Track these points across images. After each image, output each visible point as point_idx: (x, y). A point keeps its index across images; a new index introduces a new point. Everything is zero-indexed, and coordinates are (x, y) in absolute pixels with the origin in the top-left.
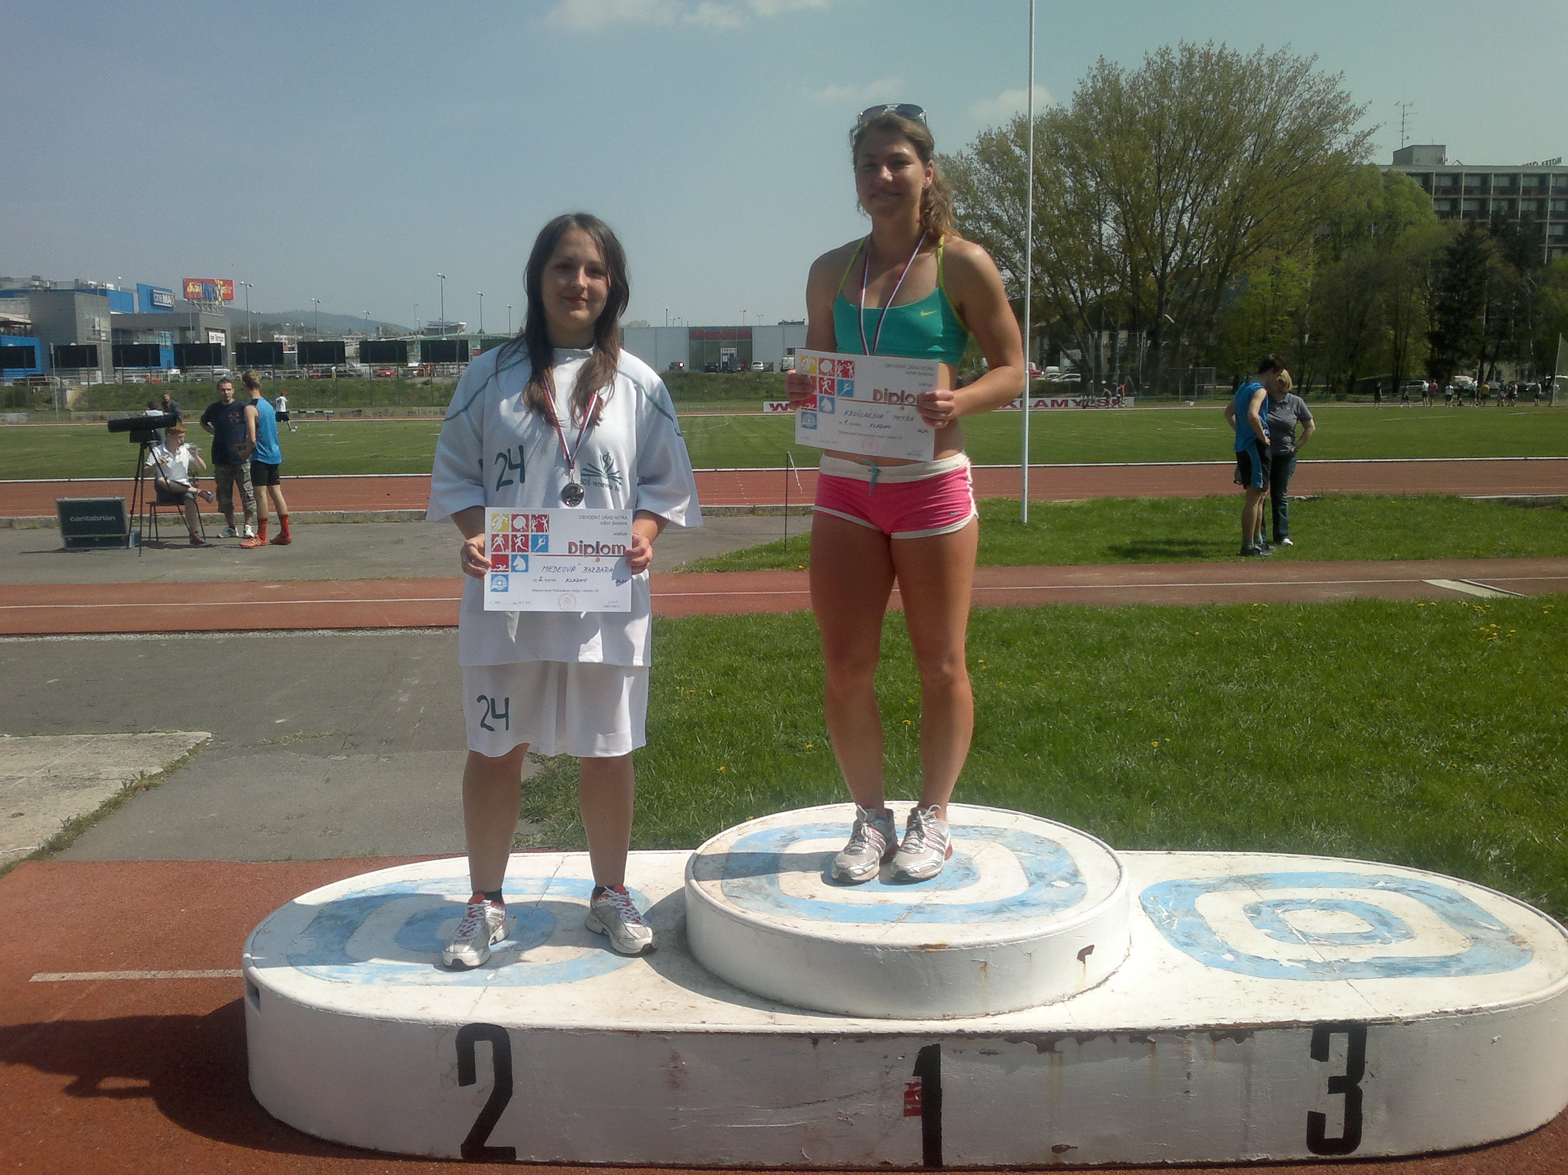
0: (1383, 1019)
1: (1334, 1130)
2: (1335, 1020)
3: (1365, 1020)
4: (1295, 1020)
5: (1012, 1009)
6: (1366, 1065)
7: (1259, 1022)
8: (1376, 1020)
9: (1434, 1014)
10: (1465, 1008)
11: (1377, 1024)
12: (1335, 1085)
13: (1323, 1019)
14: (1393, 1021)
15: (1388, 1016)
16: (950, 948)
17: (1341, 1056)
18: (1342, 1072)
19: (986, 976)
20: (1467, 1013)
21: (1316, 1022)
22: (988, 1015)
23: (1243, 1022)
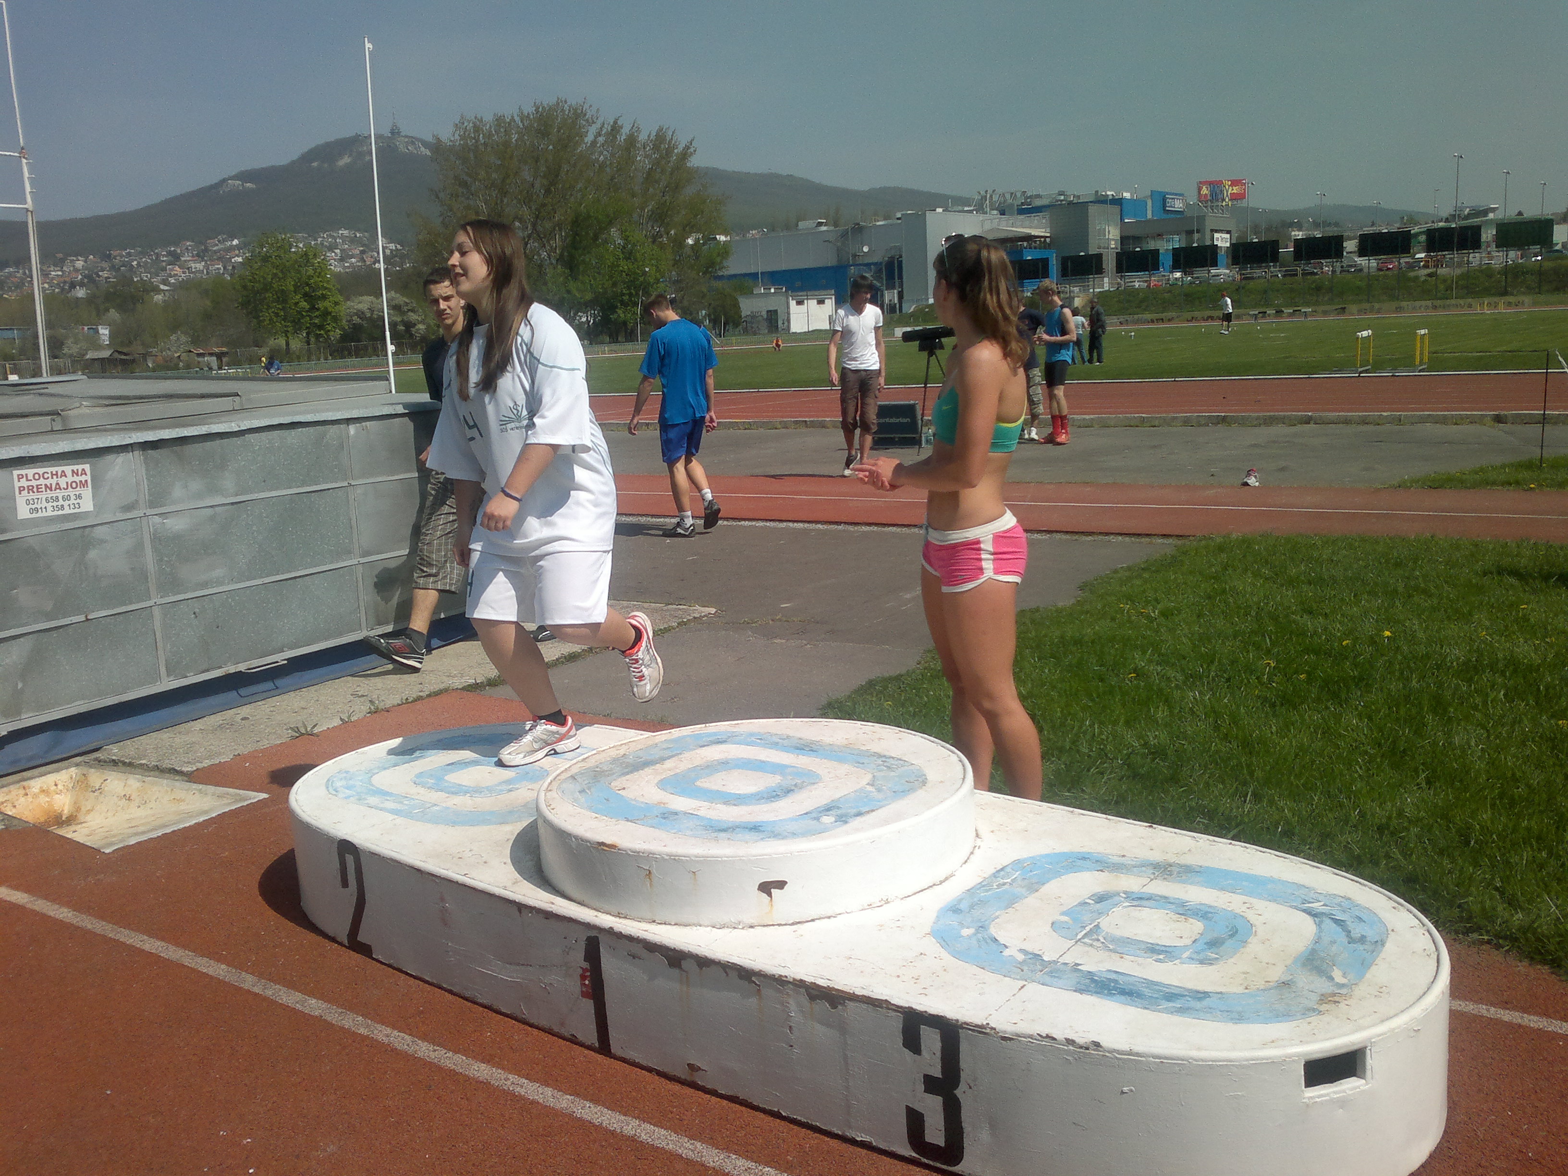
0: (977, 1026)
1: (935, 1134)
2: (926, 1012)
3: (957, 1021)
4: (886, 1000)
5: (678, 923)
6: (961, 1072)
7: (852, 992)
8: (968, 1024)
9: (1039, 1038)
10: (1080, 1041)
11: (970, 1029)
12: (931, 1085)
13: (914, 1007)
14: (988, 1031)
15: (985, 1023)
16: (619, 849)
17: (934, 1054)
18: (937, 1072)
19: (651, 885)
20: (1081, 1047)
21: (906, 1008)
22: (654, 921)
23: (836, 987)
